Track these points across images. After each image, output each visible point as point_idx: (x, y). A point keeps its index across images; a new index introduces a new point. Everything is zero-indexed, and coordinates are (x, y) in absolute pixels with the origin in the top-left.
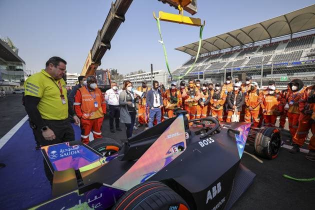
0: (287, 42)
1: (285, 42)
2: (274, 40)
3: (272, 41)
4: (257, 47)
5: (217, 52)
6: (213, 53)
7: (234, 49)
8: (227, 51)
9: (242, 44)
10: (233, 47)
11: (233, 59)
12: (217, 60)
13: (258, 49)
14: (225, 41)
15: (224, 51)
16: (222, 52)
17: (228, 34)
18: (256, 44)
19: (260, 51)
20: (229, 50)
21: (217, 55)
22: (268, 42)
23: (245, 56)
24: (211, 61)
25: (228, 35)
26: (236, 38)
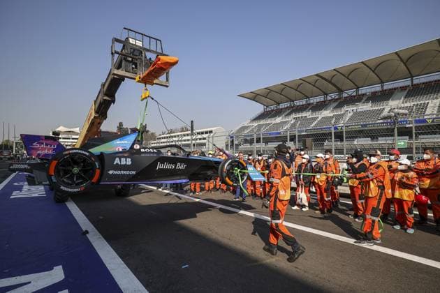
0: (405, 90)
1: (403, 89)
2: (388, 86)
3: (385, 88)
4: (363, 95)
5: (303, 102)
6: (298, 103)
7: (329, 98)
8: (318, 100)
9: (341, 91)
10: (327, 94)
11: (326, 113)
12: (304, 114)
13: (365, 99)
14: (314, 86)
15: (314, 100)
16: (312, 102)
17: (317, 75)
18: (362, 91)
19: (367, 101)
20: (322, 99)
21: (303, 105)
22: (378, 88)
23: (345, 108)
24: (294, 116)
25: (317, 78)
26: (330, 82)
